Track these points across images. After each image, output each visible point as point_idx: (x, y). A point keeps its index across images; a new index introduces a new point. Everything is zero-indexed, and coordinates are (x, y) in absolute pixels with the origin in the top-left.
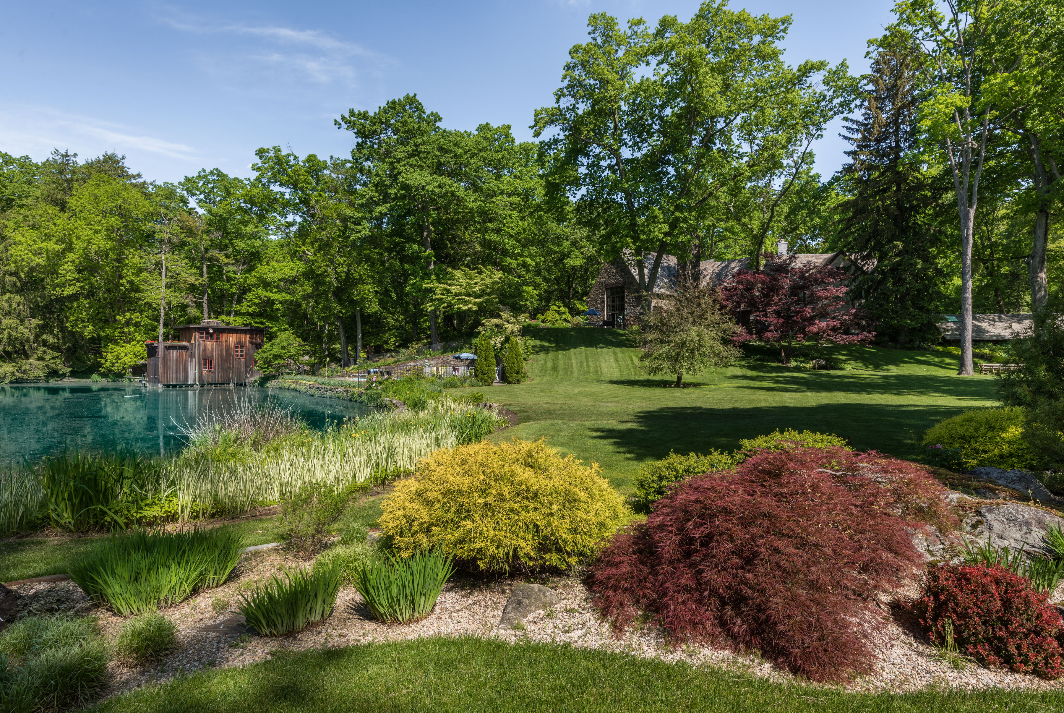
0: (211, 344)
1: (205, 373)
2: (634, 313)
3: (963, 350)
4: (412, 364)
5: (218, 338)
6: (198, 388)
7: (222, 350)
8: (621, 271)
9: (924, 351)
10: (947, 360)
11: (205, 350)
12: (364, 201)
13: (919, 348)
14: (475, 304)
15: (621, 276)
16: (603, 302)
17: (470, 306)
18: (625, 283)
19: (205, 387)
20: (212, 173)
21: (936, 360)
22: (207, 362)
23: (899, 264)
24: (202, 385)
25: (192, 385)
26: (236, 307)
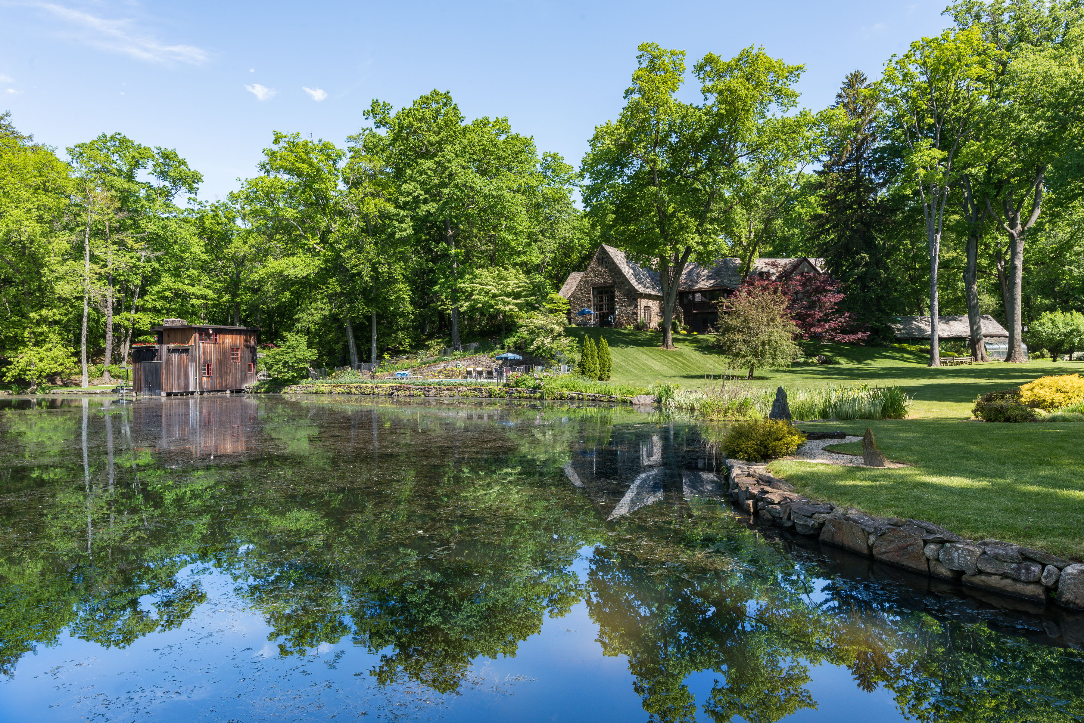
0: (209, 347)
1: (204, 379)
2: (627, 313)
3: (932, 346)
4: (443, 365)
5: (216, 340)
6: (197, 395)
7: (219, 353)
8: (611, 271)
9: (887, 348)
10: (906, 356)
11: (204, 353)
12: (410, 199)
13: (881, 345)
14: (516, 304)
15: (611, 276)
16: (590, 301)
17: (511, 307)
18: (615, 283)
19: (205, 395)
20: (113, 138)
21: (898, 355)
22: (206, 367)
23: (866, 273)
24: (202, 393)
25: (192, 393)
26: (138, 302)
